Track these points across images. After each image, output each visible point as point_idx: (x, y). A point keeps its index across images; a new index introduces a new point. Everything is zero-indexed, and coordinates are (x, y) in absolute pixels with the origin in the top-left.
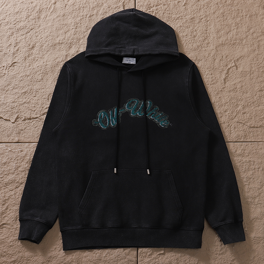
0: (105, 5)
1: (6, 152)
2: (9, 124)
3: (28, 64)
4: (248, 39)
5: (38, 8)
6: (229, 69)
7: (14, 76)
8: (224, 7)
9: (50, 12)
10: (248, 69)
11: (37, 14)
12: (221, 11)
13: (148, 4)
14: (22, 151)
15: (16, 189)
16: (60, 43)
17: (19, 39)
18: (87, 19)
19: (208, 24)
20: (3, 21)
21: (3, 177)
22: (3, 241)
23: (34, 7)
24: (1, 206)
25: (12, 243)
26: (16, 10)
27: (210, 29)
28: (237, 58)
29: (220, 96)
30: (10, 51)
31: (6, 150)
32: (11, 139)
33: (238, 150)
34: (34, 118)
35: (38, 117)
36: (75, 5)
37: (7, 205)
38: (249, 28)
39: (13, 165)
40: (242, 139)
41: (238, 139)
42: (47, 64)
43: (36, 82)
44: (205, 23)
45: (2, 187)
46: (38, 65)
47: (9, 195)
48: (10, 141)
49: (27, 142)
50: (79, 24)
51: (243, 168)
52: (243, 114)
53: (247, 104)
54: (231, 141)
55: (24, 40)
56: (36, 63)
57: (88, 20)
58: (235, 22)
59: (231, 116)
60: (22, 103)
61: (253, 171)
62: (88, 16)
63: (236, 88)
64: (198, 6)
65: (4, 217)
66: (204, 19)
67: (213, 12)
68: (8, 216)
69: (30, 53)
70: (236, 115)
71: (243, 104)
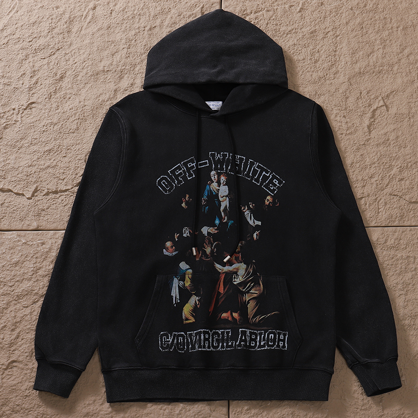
0: (173, 11)
1: (18, 246)
2: (23, 201)
3: (54, 105)
4: (401, 64)
5: (68, 16)
6: (374, 111)
7: (32, 124)
8: (362, 14)
9: (86, 23)
10: (404, 111)
11: (65, 26)
12: (358, 20)
13: (243, 9)
14: (43, 244)
15: (33, 304)
16: (106, 70)
17: (37, 65)
18: (146, 32)
19: (338, 42)
20: (12, 37)
21: (14, 285)
22: (14, 387)
23: (61, 14)
24: (9, 333)
25: (27, 391)
26: (33, 20)
27: (342, 48)
28: (386, 94)
29: (362, 153)
30: (23, 84)
31: (18, 242)
32: (25, 225)
33: (389, 239)
34: (62, 191)
35: (68, 190)
36: (126, 10)
37: (18, 330)
38: (402, 47)
39: (30, 265)
40: (397, 222)
41: (389, 222)
42: (86, 104)
43: (68, 133)
44: (332, 39)
45: (11, 302)
46: (70, 107)
47: (22, 315)
48: (24, 228)
49: (52, 228)
50: (133, 41)
51: (397, 269)
52: (400, 180)
53: (406, 165)
54: (379, 224)
55: (46, 66)
56: (68, 103)
57: (147, 34)
58: (380, 38)
59: (380, 184)
60: (44, 167)
61: (413, 273)
62: (147, 29)
63: (388, 140)
64: (322, 13)
65: (14, 351)
66: (331, 33)
67: (345, 22)
68: (20, 349)
69: (58, 88)
70: (389, 183)
71: (400, 165)
